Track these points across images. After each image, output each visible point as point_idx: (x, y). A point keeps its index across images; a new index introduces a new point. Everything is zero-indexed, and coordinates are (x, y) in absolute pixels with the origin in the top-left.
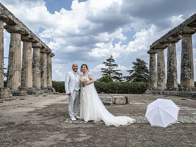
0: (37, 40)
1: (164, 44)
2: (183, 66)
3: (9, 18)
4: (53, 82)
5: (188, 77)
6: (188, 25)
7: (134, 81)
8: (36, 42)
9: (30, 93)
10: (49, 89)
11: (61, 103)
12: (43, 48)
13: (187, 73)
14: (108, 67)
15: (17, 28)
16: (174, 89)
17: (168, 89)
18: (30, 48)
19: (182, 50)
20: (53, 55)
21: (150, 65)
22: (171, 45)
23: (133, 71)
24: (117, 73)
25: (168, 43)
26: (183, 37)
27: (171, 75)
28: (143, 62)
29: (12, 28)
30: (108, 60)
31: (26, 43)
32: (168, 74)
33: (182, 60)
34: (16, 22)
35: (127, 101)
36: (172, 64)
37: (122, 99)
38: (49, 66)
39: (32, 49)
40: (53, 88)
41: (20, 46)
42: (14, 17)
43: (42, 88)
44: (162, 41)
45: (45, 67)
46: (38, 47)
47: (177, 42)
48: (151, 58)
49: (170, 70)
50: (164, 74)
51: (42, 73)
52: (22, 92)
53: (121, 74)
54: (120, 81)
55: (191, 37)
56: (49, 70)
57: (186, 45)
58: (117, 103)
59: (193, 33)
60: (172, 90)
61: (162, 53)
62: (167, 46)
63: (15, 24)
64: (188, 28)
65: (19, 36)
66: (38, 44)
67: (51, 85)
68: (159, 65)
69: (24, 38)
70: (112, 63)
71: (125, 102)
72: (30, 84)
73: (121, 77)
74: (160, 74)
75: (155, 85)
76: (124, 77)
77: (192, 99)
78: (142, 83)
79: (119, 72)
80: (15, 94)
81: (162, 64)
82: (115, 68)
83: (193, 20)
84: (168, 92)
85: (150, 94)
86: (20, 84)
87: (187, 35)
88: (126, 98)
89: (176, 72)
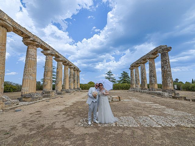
0: (72, 64)
1: (138, 64)
2: (150, 76)
3: (56, 54)
4: (80, 84)
5: (154, 83)
6: (152, 54)
7: (122, 83)
8: (71, 65)
9: (67, 92)
10: (78, 89)
11: (82, 100)
12: (75, 68)
13: (153, 81)
14: (108, 76)
15: (60, 59)
16: (146, 89)
17: (142, 89)
18: (68, 69)
19: (150, 68)
20: (80, 71)
21: (131, 75)
22: (142, 65)
23: (121, 78)
24: (113, 79)
25: (141, 64)
26: (149, 61)
27: (143, 81)
28: (126, 73)
29: (58, 59)
30: (108, 72)
31: (66, 66)
32: (141, 81)
33: (150, 73)
34: (60, 56)
35: (120, 99)
36: (143, 75)
37: (116, 98)
38: (78, 77)
39: (69, 69)
40: (80, 88)
41: (62, 68)
42: (58, 53)
43: (74, 88)
44: (137, 63)
45: (76, 78)
46: (72, 68)
47: (146, 63)
48: (131, 72)
49: (142, 79)
50: (139, 80)
51: (74, 81)
52: (63, 92)
53: (115, 79)
54: (115, 83)
55: (154, 60)
56: (78, 79)
57: (152, 65)
58: (114, 100)
59: (155, 58)
60: (144, 89)
61: (138, 69)
62: (140, 65)
63: (59, 57)
64: (152, 55)
65: (61, 63)
66: (72, 66)
67: (79, 86)
68: (136, 76)
69: (65, 64)
70: (111, 74)
71: (118, 100)
72: (67, 87)
73: (115, 80)
74: (137, 80)
75: (134, 86)
76: (117, 81)
77: (158, 96)
78: (126, 84)
79: (114, 78)
80: (59, 94)
81: (137, 75)
82: (112, 76)
83: (155, 51)
84: (142, 91)
85: (132, 91)
86: (62, 88)
87: (152, 59)
88: (119, 97)
89: (146, 79)
